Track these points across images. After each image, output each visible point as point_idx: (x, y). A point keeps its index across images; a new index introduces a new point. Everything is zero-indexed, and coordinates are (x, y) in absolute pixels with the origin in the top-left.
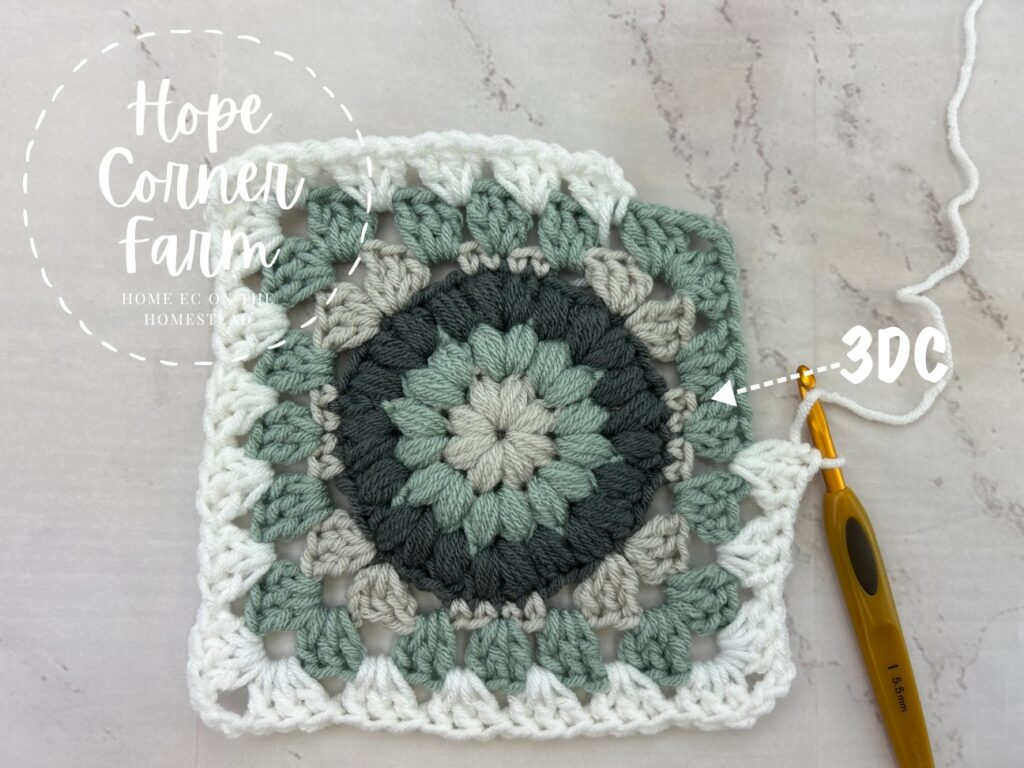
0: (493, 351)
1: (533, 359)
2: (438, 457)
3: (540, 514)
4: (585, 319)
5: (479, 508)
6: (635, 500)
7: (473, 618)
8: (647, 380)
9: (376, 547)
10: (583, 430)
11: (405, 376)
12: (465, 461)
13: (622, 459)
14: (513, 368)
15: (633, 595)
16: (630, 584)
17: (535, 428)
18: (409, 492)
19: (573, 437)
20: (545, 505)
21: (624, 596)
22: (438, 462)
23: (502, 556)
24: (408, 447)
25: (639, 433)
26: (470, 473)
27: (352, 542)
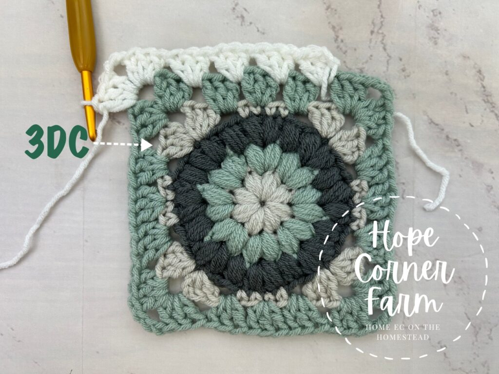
0: (258, 159)
1: (280, 163)
2: (229, 216)
3: (284, 247)
4: (308, 140)
5: (252, 244)
6: (335, 241)
7: (249, 300)
8: (341, 176)
9: (196, 262)
10: (307, 201)
11: (209, 173)
12: (243, 218)
13: (328, 218)
14: (269, 168)
15: (335, 291)
16: (333, 285)
17: (281, 200)
18: (213, 234)
19: (302, 205)
20: (287, 242)
21: (331, 292)
22: (229, 219)
23: (263, 268)
24: (212, 211)
25: (338, 205)
26: (246, 225)
27: (183, 260)
